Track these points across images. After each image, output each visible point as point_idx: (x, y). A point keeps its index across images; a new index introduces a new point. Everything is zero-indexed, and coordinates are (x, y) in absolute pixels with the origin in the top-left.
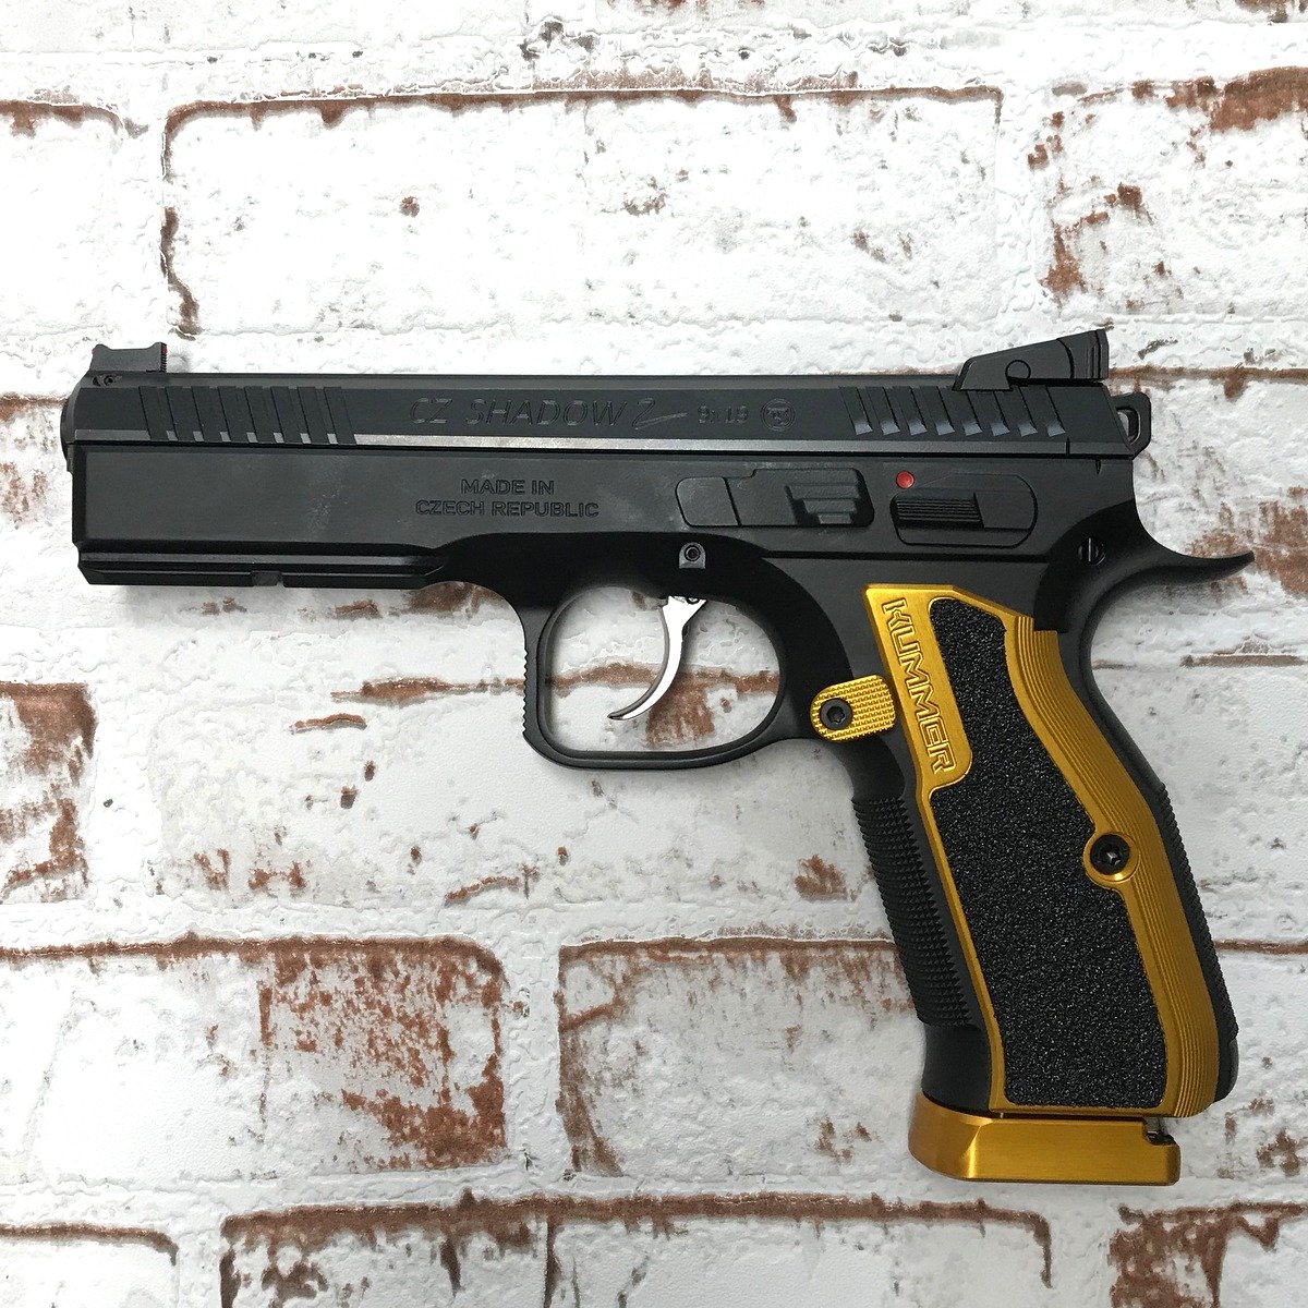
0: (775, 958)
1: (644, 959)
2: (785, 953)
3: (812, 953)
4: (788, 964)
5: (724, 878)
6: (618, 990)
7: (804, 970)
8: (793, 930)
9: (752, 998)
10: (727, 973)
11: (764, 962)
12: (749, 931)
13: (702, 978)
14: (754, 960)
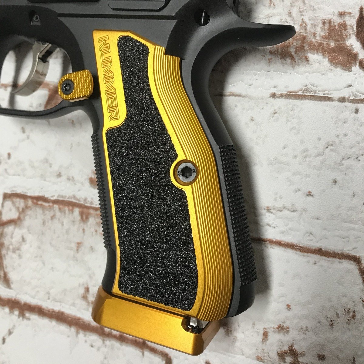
0: (77, 211)
1: (30, 202)
2: (81, 210)
3: (92, 211)
4: (82, 214)
5: (63, 173)
6: (20, 213)
7: (87, 218)
8: (85, 200)
9: (66, 227)
10: (58, 214)
11: (72, 211)
12: (69, 198)
13: (49, 214)
14: (69, 210)
